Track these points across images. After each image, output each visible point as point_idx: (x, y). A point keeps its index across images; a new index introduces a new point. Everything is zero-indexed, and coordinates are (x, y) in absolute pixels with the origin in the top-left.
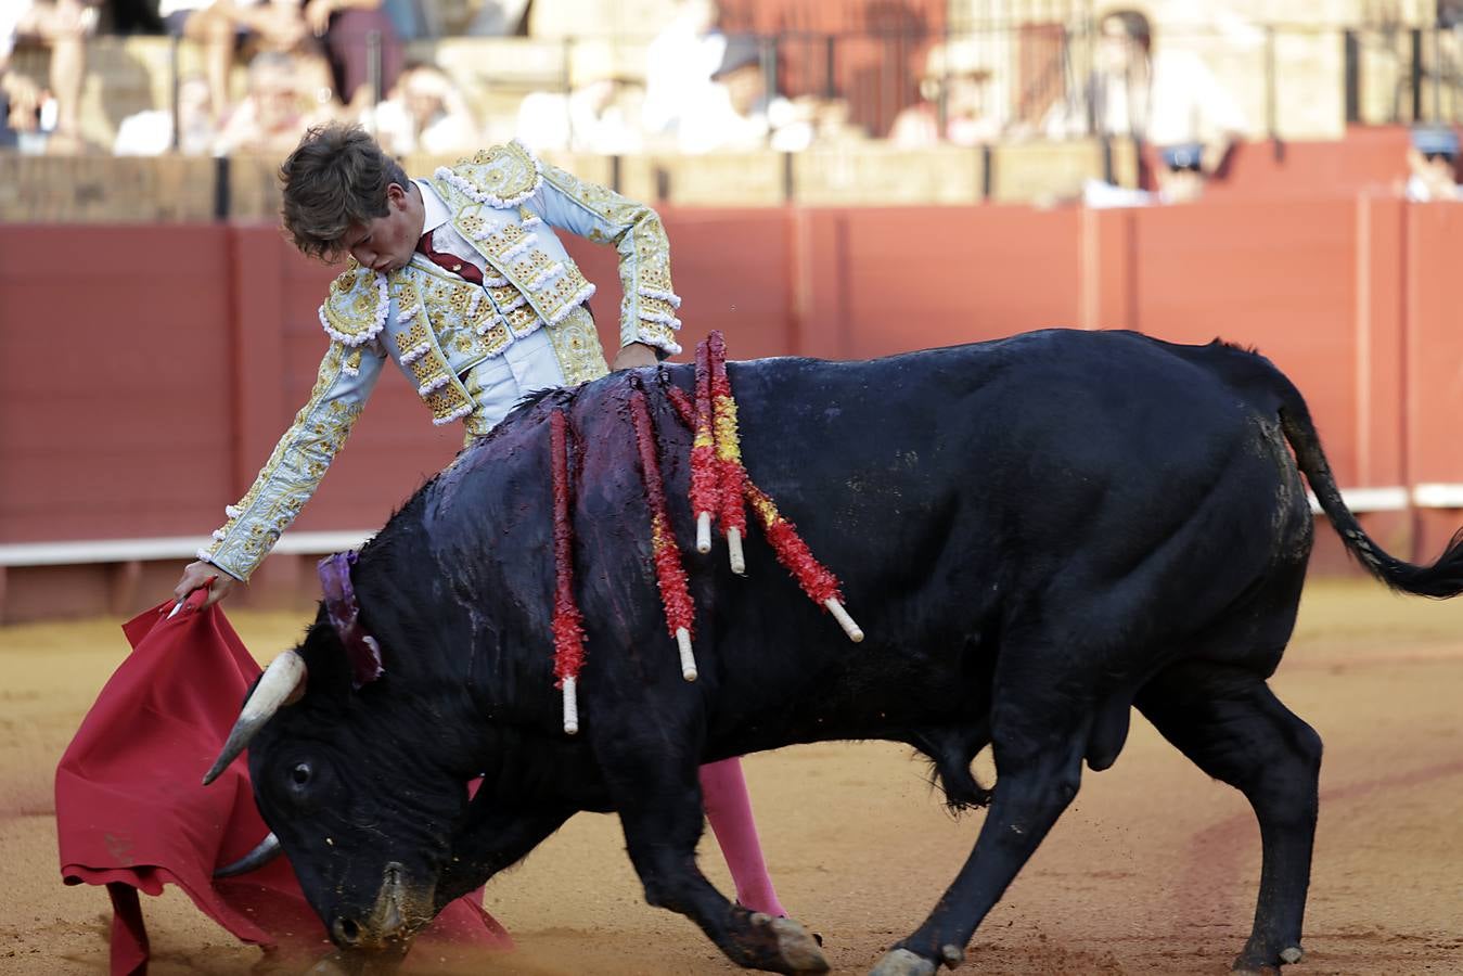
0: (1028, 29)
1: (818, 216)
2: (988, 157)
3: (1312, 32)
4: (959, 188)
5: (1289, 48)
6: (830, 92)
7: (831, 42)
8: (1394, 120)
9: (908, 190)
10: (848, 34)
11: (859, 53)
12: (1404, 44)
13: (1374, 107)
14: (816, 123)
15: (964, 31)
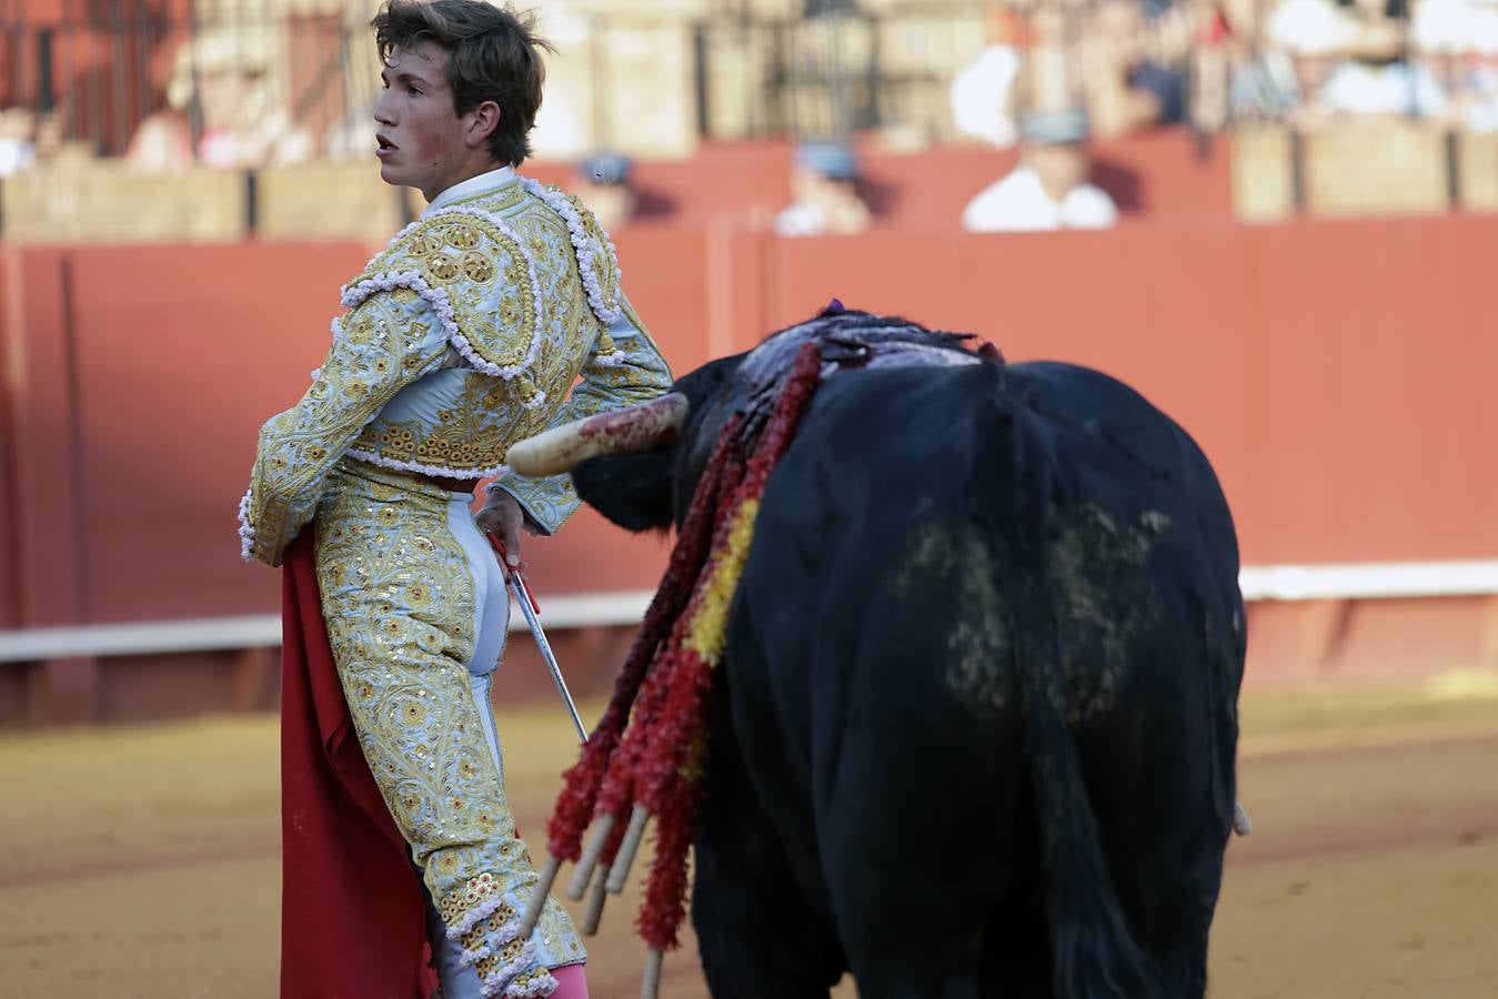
0: (295, 22)
1: (33, 258)
2: (251, 184)
3: (650, 24)
4: (216, 220)
5: (624, 45)
6: (43, 102)
7: (46, 39)
8: (750, 136)
9: (151, 225)
10: (68, 24)
11: (79, 52)
12: (760, 41)
13: (731, 114)
14: (33, 139)
15: (216, 22)
